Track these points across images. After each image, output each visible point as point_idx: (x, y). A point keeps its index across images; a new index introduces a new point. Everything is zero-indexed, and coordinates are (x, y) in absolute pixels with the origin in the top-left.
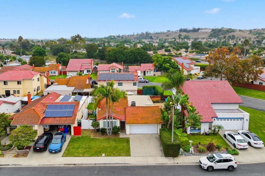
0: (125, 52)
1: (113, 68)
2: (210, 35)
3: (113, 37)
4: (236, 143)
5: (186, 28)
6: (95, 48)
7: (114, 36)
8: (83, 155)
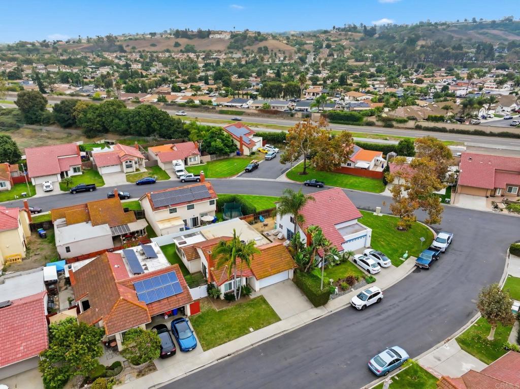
0: (121, 113)
1: (128, 159)
2: (230, 45)
3: (29, 46)
4: (370, 268)
5: (186, 29)
6: (40, 102)
7: (33, 44)
8: (228, 338)
